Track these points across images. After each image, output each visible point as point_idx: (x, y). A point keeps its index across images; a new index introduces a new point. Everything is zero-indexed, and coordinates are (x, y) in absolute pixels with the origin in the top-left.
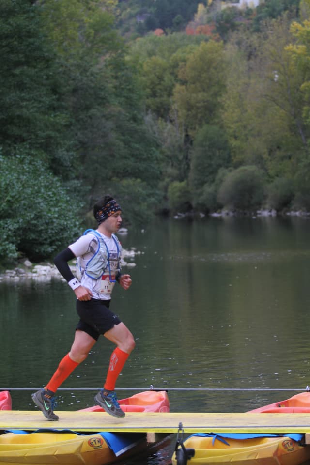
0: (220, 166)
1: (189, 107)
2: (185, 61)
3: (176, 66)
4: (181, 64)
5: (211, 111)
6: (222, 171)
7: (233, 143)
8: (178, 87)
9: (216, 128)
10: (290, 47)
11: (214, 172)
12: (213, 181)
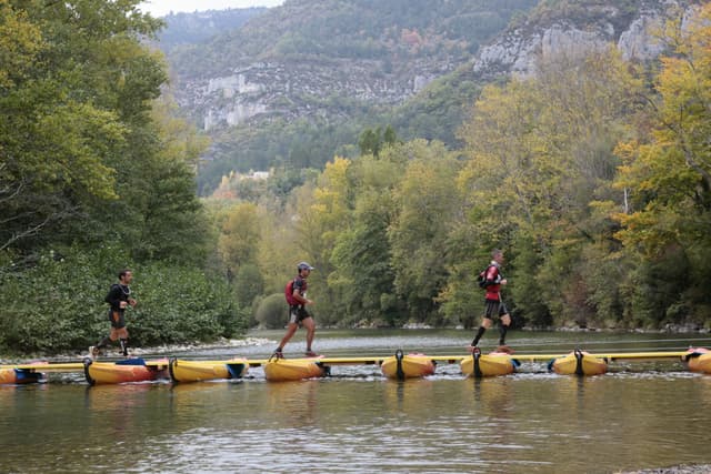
0: (256, 294)
1: (232, 251)
2: (227, 217)
3: (220, 220)
4: (225, 219)
5: (247, 254)
6: (257, 297)
7: (266, 277)
8: (223, 236)
9: (252, 266)
10: (314, 206)
11: (252, 298)
12: (251, 304)
